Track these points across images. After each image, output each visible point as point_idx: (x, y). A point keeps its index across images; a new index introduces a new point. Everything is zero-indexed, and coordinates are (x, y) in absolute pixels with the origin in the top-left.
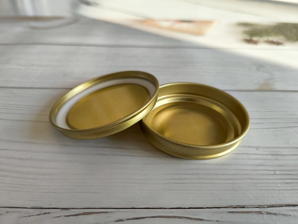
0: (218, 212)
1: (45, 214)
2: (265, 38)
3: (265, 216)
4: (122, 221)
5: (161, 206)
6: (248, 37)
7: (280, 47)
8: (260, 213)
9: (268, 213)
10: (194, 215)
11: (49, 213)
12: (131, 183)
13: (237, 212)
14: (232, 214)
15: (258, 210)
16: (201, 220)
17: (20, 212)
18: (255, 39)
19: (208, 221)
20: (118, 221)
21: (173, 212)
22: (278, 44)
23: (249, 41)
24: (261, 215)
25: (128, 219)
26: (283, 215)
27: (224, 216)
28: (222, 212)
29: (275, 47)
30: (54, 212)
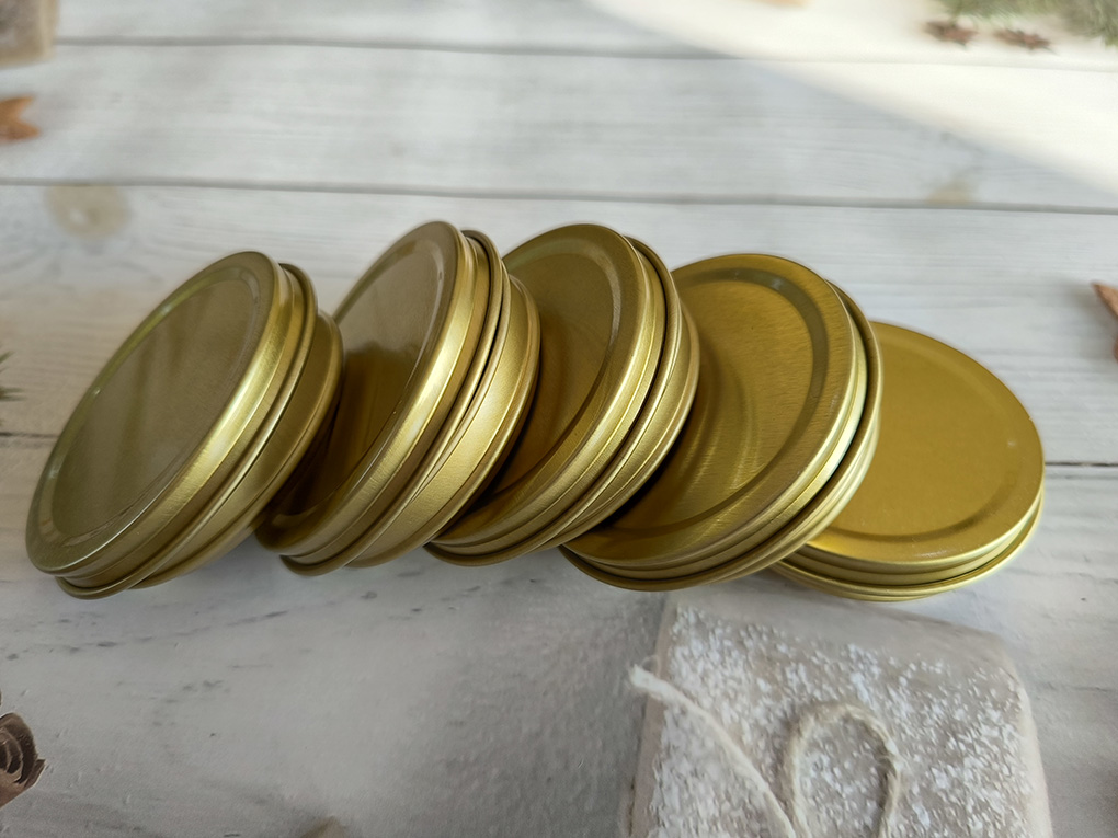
2: (1000, 22)
6: (943, 17)
7: (1040, 56)
18: (965, 21)
22: (1034, 43)
23: (945, 32)
29: (1022, 55)
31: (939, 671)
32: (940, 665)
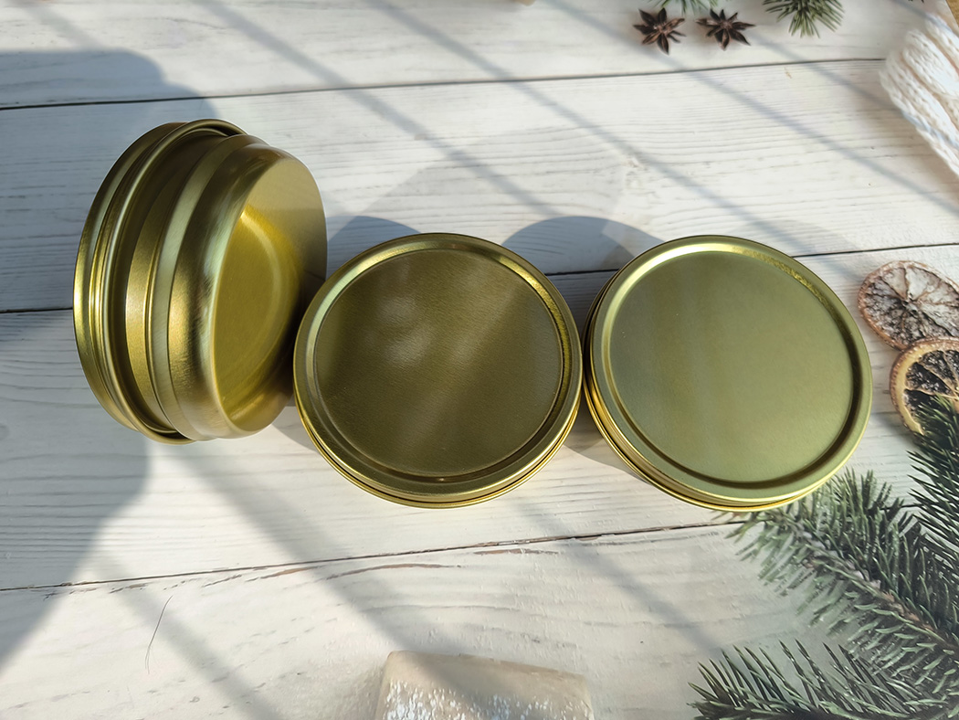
0: (462, 554)
1: (234, 577)
3: (523, 555)
4: (336, 577)
5: (387, 552)
8: (518, 551)
9: (528, 551)
10: (430, 560)
11: (240, 576)
12: (344, 519)
13: (487, 553)
14: (480, 555)
15: (516, 547)
16: (438, 566)
17: (199, 579)
19: (447, 567)
20: (331, 578)
21: (402, 559)
24: (519, 555)
25: (344, 574)
26: (546, 552)
27: (469, 558)
28: (468, 553)
30: (246, 574)
31: (545, 708)
32: (546, 703)
